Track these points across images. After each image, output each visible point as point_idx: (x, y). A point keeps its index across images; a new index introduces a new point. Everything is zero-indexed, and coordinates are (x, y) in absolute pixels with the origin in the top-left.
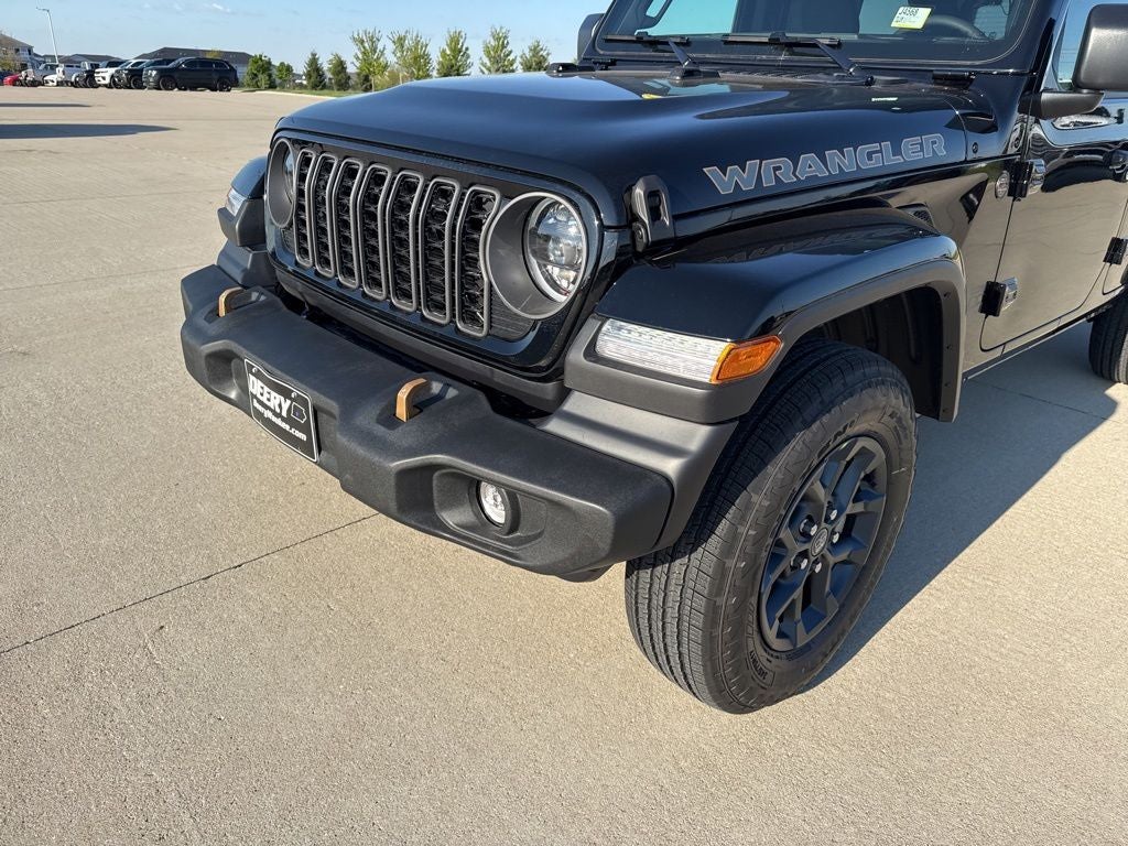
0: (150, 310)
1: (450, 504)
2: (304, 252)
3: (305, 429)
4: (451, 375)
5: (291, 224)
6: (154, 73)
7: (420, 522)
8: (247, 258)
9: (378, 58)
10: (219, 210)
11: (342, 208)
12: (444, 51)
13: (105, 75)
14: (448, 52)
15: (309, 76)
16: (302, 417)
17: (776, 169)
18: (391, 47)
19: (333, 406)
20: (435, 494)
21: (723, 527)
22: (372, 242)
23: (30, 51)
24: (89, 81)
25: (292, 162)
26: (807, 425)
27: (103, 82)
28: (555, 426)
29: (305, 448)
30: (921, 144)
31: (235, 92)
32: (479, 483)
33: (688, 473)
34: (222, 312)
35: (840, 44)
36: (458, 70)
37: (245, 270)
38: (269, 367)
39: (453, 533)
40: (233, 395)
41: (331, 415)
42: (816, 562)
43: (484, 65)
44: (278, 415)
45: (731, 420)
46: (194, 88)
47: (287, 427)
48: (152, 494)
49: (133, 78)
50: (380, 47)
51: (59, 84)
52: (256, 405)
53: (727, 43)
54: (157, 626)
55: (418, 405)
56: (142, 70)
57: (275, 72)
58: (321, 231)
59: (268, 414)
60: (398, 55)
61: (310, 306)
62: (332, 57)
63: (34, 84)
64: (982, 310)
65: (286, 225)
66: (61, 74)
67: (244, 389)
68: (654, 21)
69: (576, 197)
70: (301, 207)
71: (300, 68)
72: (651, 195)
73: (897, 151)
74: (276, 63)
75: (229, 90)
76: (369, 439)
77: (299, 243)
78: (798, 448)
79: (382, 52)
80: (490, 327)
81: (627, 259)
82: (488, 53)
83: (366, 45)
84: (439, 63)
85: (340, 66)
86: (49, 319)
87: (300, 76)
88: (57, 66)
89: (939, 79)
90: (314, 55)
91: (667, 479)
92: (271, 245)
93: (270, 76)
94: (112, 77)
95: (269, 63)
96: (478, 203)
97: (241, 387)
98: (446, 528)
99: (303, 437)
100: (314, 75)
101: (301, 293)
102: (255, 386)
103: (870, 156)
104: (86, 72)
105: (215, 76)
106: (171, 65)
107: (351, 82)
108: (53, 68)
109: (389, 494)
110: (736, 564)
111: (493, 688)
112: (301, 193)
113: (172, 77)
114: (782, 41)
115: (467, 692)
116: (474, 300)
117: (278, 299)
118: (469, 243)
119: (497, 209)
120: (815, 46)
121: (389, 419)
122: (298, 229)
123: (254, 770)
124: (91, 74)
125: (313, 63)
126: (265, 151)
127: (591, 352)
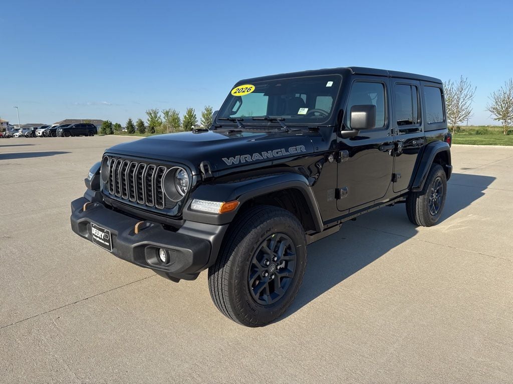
0: (57, 220)
1: (150, 258)
2: (112, 190)
3: (108, 241)
4: (152, 220)
5: (108, 182)
6: (61, 130)
7: (141, 263)
8: (94, 194)
9: (158, 120)
10: (85, 179)
11: (123, 175)
12: (185, 116)
13: (40, 132)
14: (187, 117)
15: (128, 128)
16: (107, 238)
17: (245, 158)
18: (163, 115)
19: (116, 232)
20: (146, 254)
21: (231, 258)
22: (132, 185)
23: (7, 123)
24: (33, 135)
25: (109, 163)
26: (256, 227)
27: (39, 135)
28: (181, 231)
29: (108, 248)
30: (296, 149)
31: (96, 136)
32: (159, 249)
33: (215, 240)
34: (84, 210)
35: (284, 120)
36: (191, 123)
37: (93, 198)
38: (98, 224)
39: (151, 266)
40: (87, 236)
41: (116, 235)
42: (273, 275)
43: (202, 121)
44: (100, 239)
45: (227, 224)
46: (78, 135)
47: (103, 242)
48: (57, 279)
49: (53, 133)
50: (158, 115)
51: (20, 136)
52: (94, 237)
53: (253, 120)
54: (57, 317)
55: (141, 229)
56: (56, 129)
57: (113, 127)
58: (117, 183)
59: (98, 239)
60: (166, 118)
61: (114, 207)
62: (138, 120)
63: (9, 137)
64: (335, 198)
65: (106, 182)
66: (21, 132)
67: (91, 233)
68: (235, 113)
69: (185, 167)
70: (111, 176)
71: (124, 124)
72: (205, 166)
73: (287, 151)
74: (114, 123)
75: (93, 136)
76: (126, 240)
77: (110, 187)
78: (253, 234)
79: (159, 118)
80: (165, 206)
81: (199, 183)
82: (204, 116)
83: (152, 115)
84: (184, 121)
85: (141, 124)
86: (18, 225)
87: (124, 128)
88: (19, 129)
89: (310, 129)
90: (130, 120)
91: (210, 242)
92: (101, 188)
93: (111, 129)
94: (43, 132)
95: (111, 124)
96: (161, 171)
97: (90, 233)
98: (148, 264)
99: (108, 244)
100: (130, 128)
101: (111, 204)
102: (94, 231)
103: (277, 153)
104: (32, 131)
105: (88, 130)
106: (69, 127)
107: (146, 130)
108: (17, 130)
109: (131, 255)
110: (236, 269)
111: (171, 327)
112: (111, 172)
113: (69, 131)
114: (268, 119)
115: (162, 329)
116: (161, 198)
117: (103, 205)
118: (158, 182)
119: (166, 171)
120: (276, 120)
121: (133, 233)
122: (110, 183)
123: (88, 353)
124: (34, 132)
125: (130, 123)
126: (100, 160)
127: (189, 208)
